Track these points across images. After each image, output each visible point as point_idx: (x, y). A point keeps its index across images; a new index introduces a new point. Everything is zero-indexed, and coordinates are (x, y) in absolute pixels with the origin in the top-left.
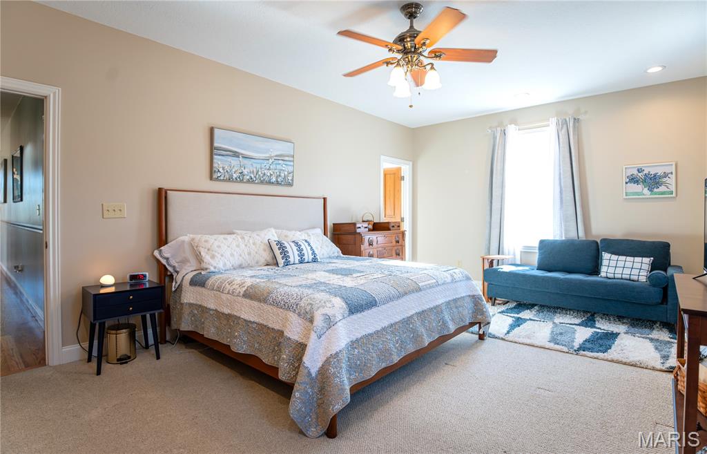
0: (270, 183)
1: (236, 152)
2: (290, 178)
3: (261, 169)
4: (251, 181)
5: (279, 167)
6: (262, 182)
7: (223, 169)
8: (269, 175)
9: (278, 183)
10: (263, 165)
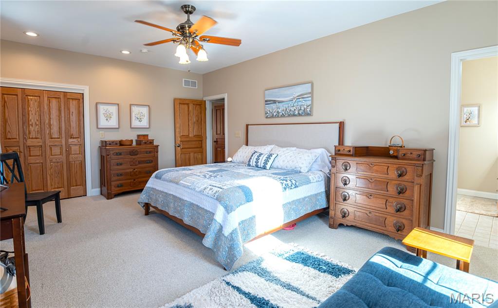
0: (294, 115)
1: (275, 101)
2: (308, 110)
3: (288, 107)
4: (283, 116)
5: (300, 103)
6: (289, 116)
7: (269, 111)
8: (293, 110)
9: (299, 115)
10: (289, 105)
